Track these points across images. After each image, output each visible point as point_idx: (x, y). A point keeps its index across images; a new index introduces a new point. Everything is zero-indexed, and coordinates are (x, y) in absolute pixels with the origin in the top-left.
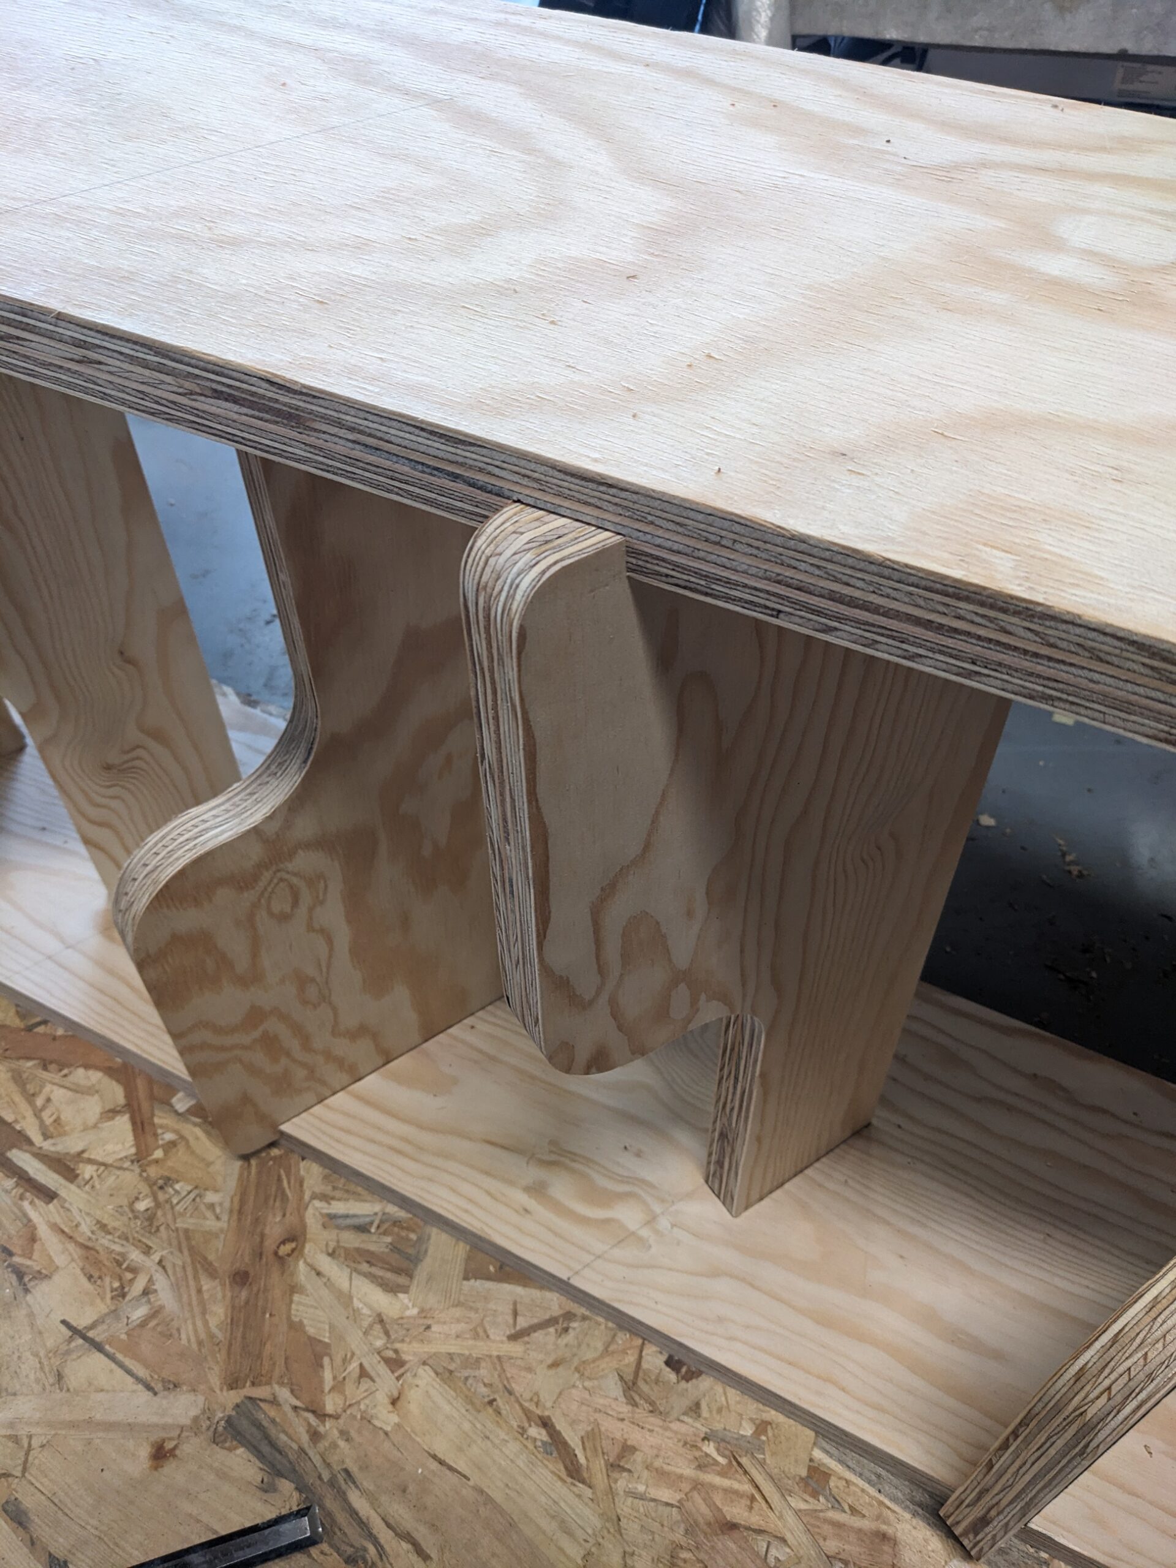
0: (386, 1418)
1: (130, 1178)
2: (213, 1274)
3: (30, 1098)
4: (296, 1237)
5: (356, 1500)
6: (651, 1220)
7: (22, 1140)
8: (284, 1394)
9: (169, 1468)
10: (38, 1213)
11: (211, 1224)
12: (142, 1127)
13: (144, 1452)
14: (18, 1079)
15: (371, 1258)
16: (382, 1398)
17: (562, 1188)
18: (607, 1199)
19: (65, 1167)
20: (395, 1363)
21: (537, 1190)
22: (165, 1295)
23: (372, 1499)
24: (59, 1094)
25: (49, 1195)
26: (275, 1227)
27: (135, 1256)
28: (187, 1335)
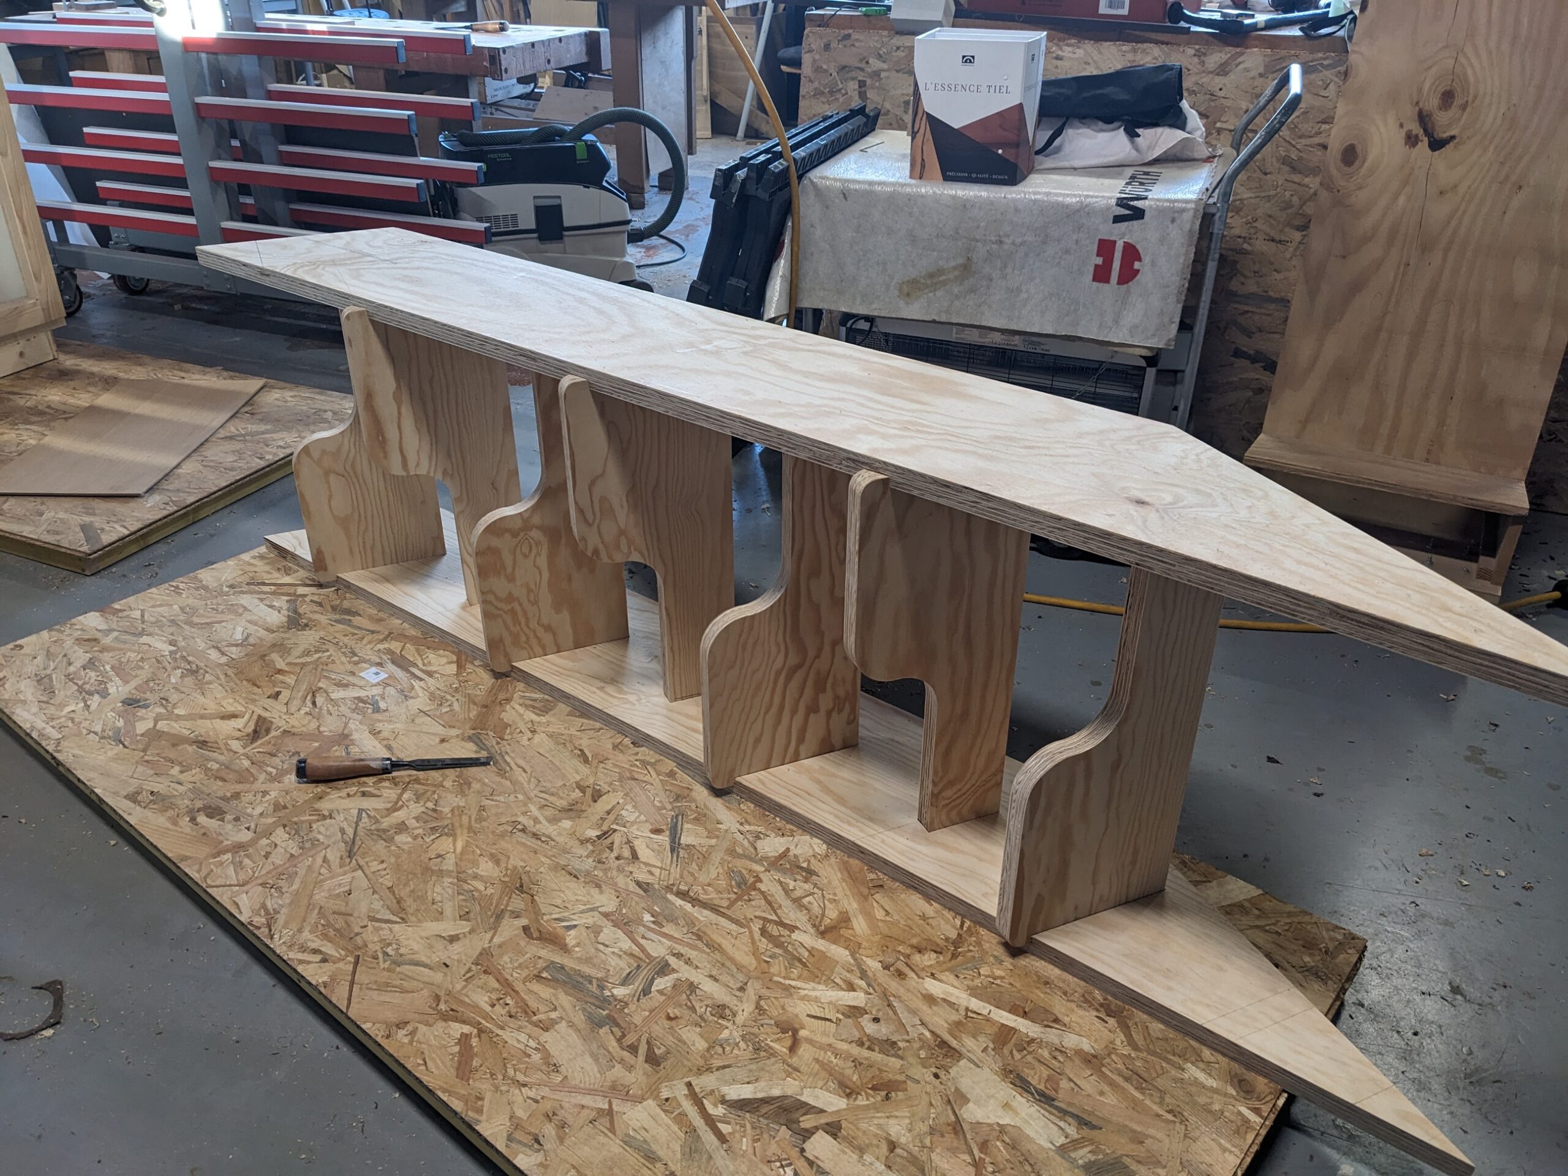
0: (525, 742)
1: (454, 680)
2: (475, 703)
3: (421, 656)
4: (508, 700)
5: (507, 758)
6: (639, 700)
7: (415, 665)
8: (491, 733)
9: (445, 744)
10: (416, 684)
11: (479, 693)
12: (460, 666)
13: (438, 740)
14: (417, 650)
15: (534, 707)
16: (525, 738)
17: (610, 689)
18: (625, 693)
19: (430, 674)
20: (533, 732)
21: (601, 689)
22: (456, 707)
23: (512, 758)
24: (431, 656)
25: (421, 679)
26: (502, 696)
27: (449, 697)
28: (461, 717)
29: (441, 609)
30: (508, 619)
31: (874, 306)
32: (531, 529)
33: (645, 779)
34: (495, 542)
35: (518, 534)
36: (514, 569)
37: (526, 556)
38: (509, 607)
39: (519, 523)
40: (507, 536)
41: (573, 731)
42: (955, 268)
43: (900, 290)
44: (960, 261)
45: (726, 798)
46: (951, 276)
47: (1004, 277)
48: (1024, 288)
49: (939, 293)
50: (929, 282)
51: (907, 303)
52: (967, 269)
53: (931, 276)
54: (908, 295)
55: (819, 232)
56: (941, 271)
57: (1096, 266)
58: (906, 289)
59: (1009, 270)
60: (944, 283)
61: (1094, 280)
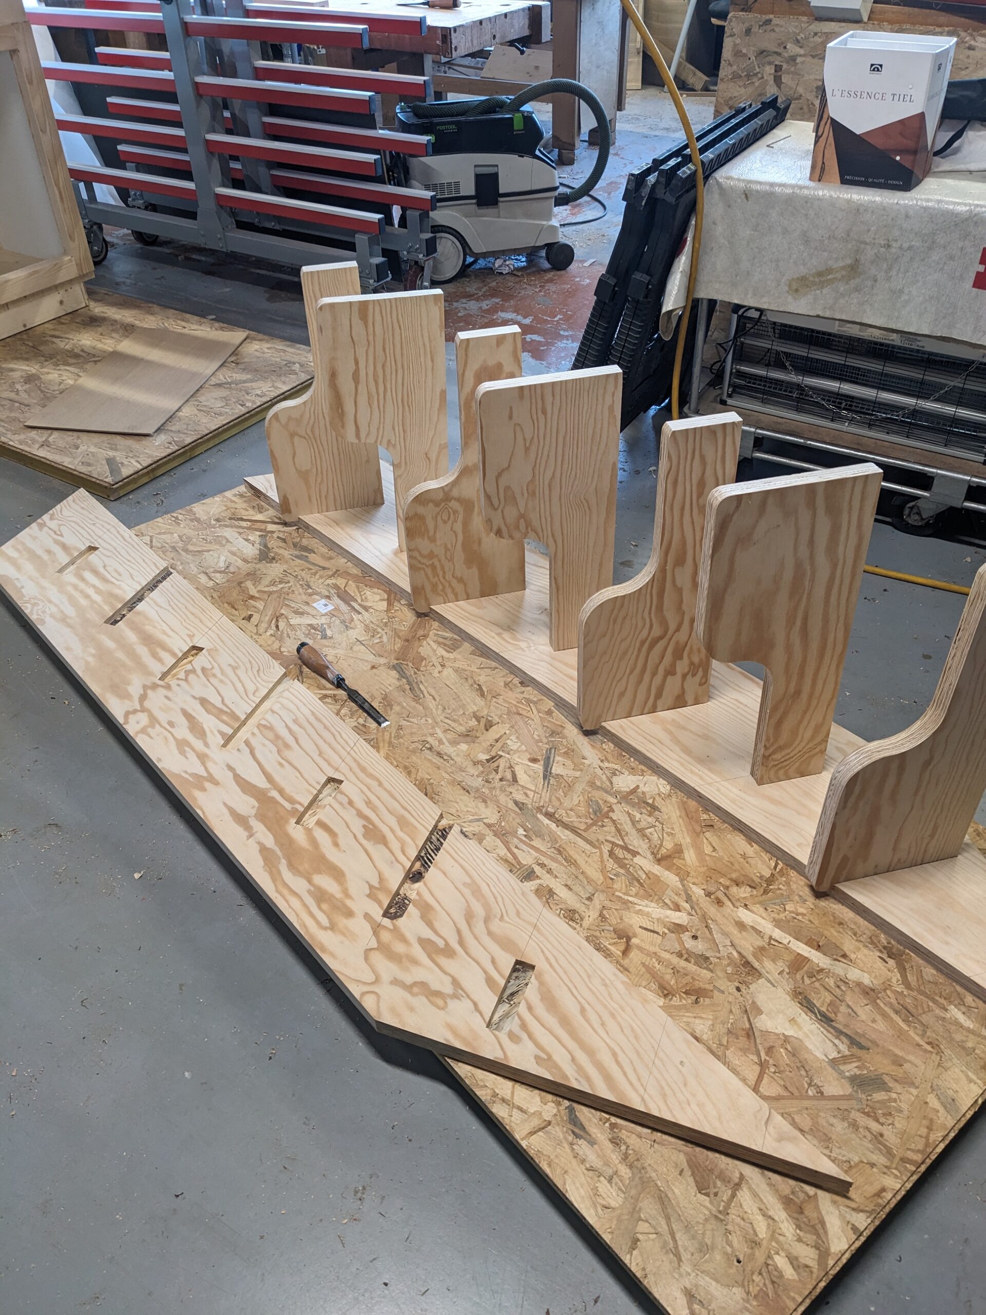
0: (436, 674)
1: (384, 615)
2: (399, 637)
3: (360, 592)
4: (425, 636)
5: (421, 686)
6: (529, 647)
7: (356, 601)
8: (411, 664)
9: (374, 670)
10: (356, 617)
11: (403, 628)
12: (390, 604)
13: (369, 667)
14: (358, 587)
15: (445, 645)
16: (436, 671)
17: (506, 635)
18: (518, 640)
19: (366, 609)
20: (443, 666)
21: (499, 634)
22: (385, 639)
23: (426, 688)
24: (368, 593)
25: (359, 613)
26: (421, 632)
27: (379, 630)
28: (388, 647)
29: (378, 554)
30: (429, 571)
31: (765, 299)
32: (450, 501)
33: (528, 715)
34: (421, 510)
35: (440, 504)
36: (435, 532)
37: (445, 522)
38: (431, 562)
39: (441, 495)
40: (431, 505)
41: (474, 668)
42: (843, 268)
43: (790, 286)
44: (849, 261)
45: (591, 737)
46: (838, 275)
47: (888, 279)
48: (906, 291)
49: (825, 291)
50: (817, 280)
51: (795, 299)
52: (854, 269)
53: (820, 274)
54: (797, 290)
55: (720, 229)
56: (829, 271)
57: (978, 273)
58: (795, 286)
59: (894, 273)
60: (830, 282)
61: (974, 286)
